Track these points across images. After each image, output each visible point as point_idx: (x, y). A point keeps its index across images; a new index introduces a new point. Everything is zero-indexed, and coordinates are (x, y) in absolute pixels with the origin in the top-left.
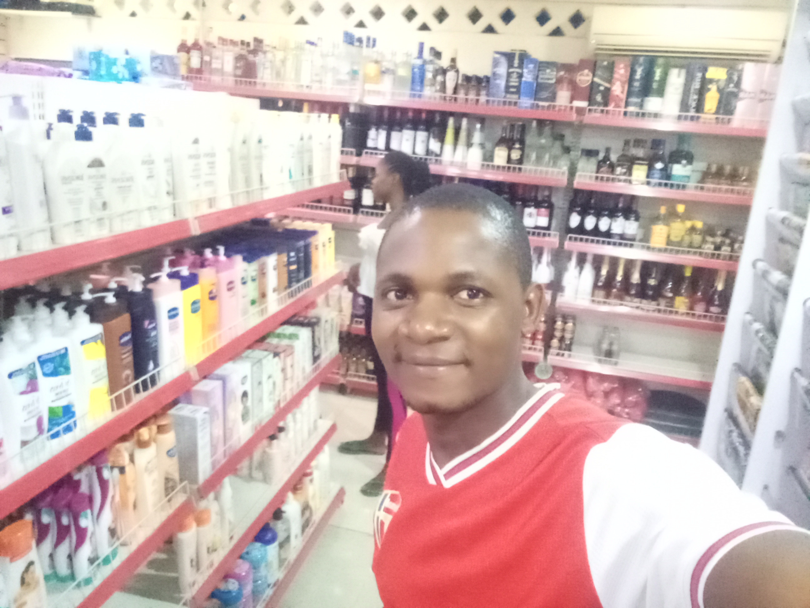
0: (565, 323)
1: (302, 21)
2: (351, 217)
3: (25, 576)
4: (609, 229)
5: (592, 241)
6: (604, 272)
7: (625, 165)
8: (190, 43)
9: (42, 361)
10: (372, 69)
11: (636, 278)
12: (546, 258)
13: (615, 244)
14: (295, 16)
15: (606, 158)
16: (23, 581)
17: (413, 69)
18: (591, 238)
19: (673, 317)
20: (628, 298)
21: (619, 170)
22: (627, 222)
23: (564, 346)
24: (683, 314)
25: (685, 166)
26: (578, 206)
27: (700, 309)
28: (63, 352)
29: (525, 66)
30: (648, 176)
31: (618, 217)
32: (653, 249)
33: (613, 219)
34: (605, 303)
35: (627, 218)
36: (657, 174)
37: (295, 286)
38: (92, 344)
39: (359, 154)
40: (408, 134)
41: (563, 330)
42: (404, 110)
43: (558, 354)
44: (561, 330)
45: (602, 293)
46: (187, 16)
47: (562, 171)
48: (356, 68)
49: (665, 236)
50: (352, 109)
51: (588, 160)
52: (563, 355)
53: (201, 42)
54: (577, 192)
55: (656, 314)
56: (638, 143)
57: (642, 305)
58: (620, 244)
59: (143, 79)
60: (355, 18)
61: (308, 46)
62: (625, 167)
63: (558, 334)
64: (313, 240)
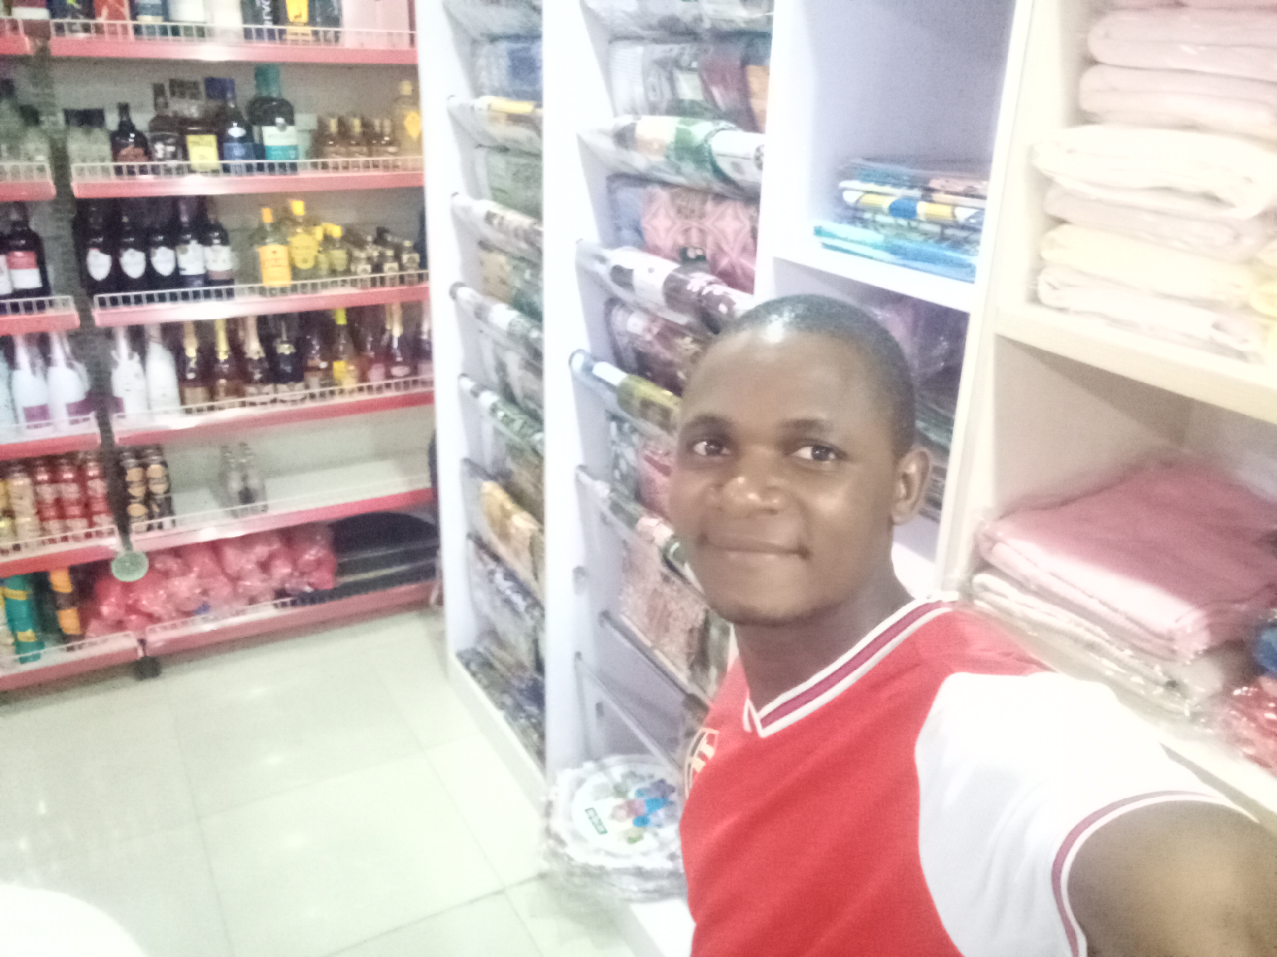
0: (145, 466)
4: (177, 269)
5: (150, 299)
6: (191, 352)
7: (168, 137)
11: (254, 348)
12: (59, 351)
13: (196, 295)
15: (126, 127)
18: (144, 293)
19: (338, 400)
20: (251, 389)
21: (159, 148)
22: (207, 250)
23: (156, 509)
24: (352, 392)
25: (283, 128)
26: (98, 234)
27: (376, 376)
30: (221, 156)
31: (187, 242)
32: (272, 292)
33: (178, 248)
34: (211, 408)
35: (205, 241)
36: (238, 150)
41: (146, 481)
43: (150, 528)
44: (141, 481)
45: (200, 392)
47: (35, 164)
49: (285, 262)
51: (88, 133)
52: (160, 527)
54: (83, 205)
55: (309, 404)
56: (180, 88)
57: (280, 396)
58: (207, 295)
62: (171, 141)
63: (137, 491)
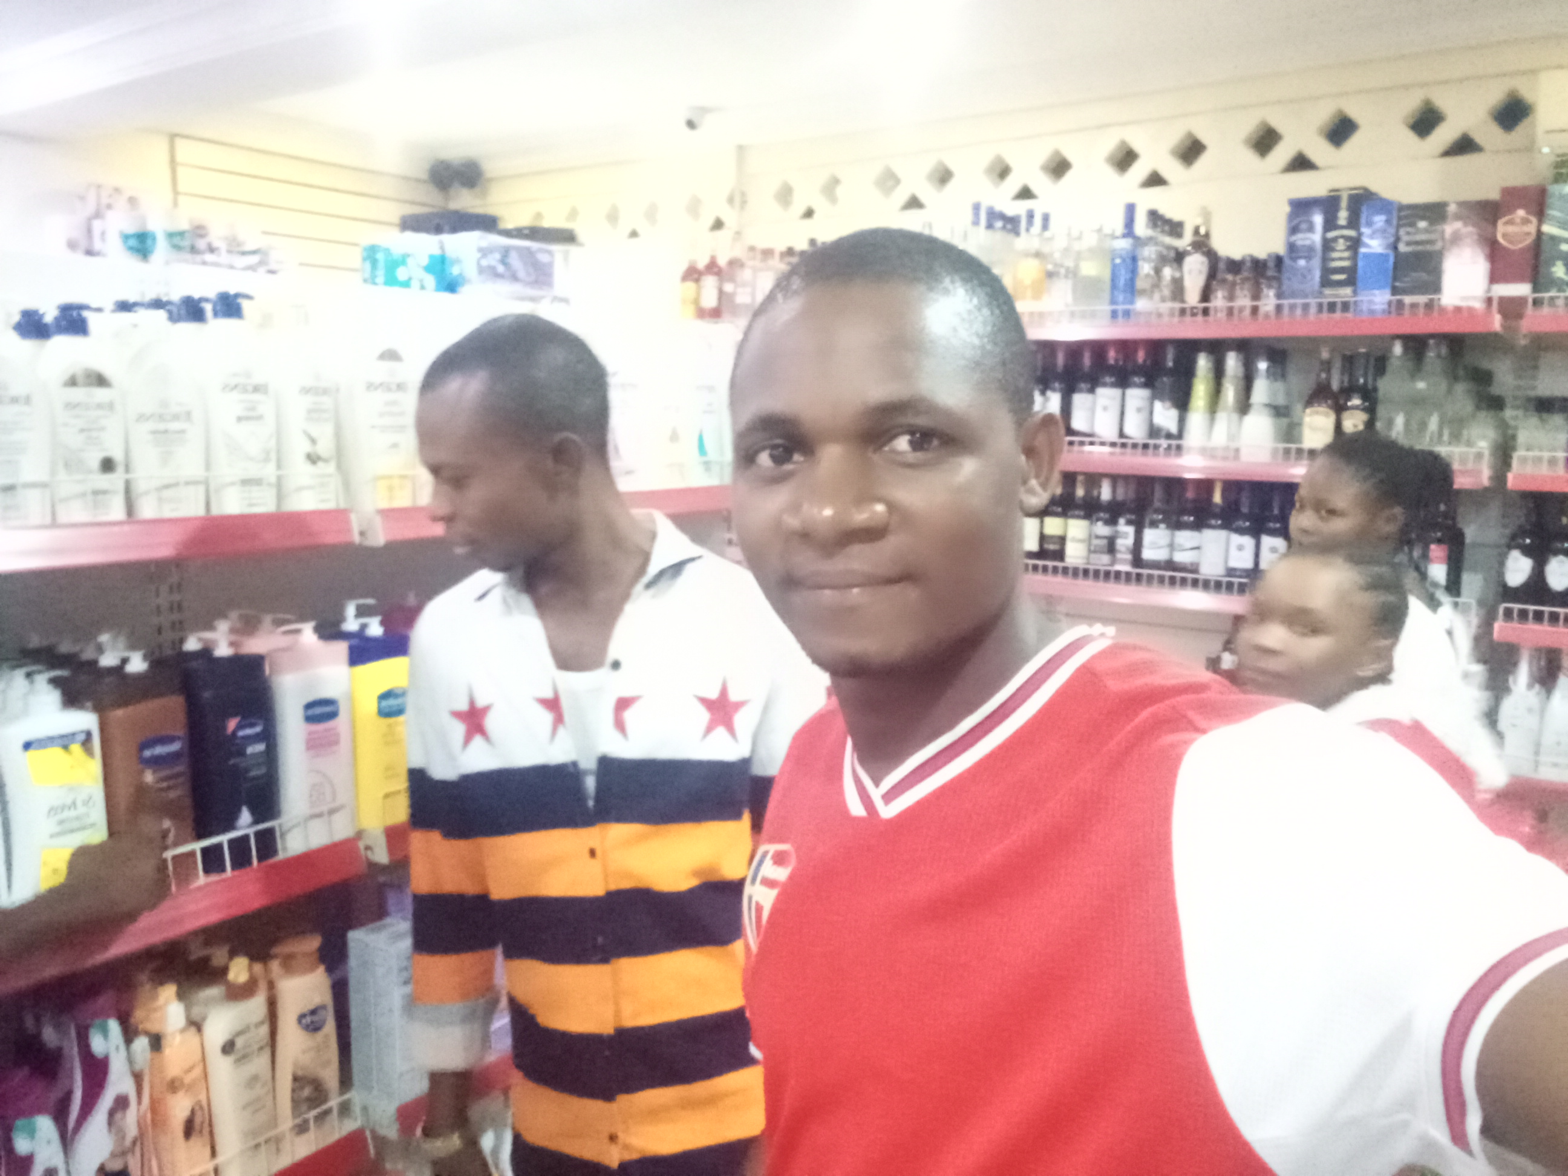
1: (915, 203)
8: (701, 264)
10: (1028, 271)
14: (902, 194)
17: (1113, 260)
26: (1525, 536)
29: (1363, 220)
38: (55, 751)
40: (1107, 395)
42: (1098, 348)
46: (718, 225)
47: (1474, 451)
53: (722, 262)
59: (466, 287)
60: (1013, 184)
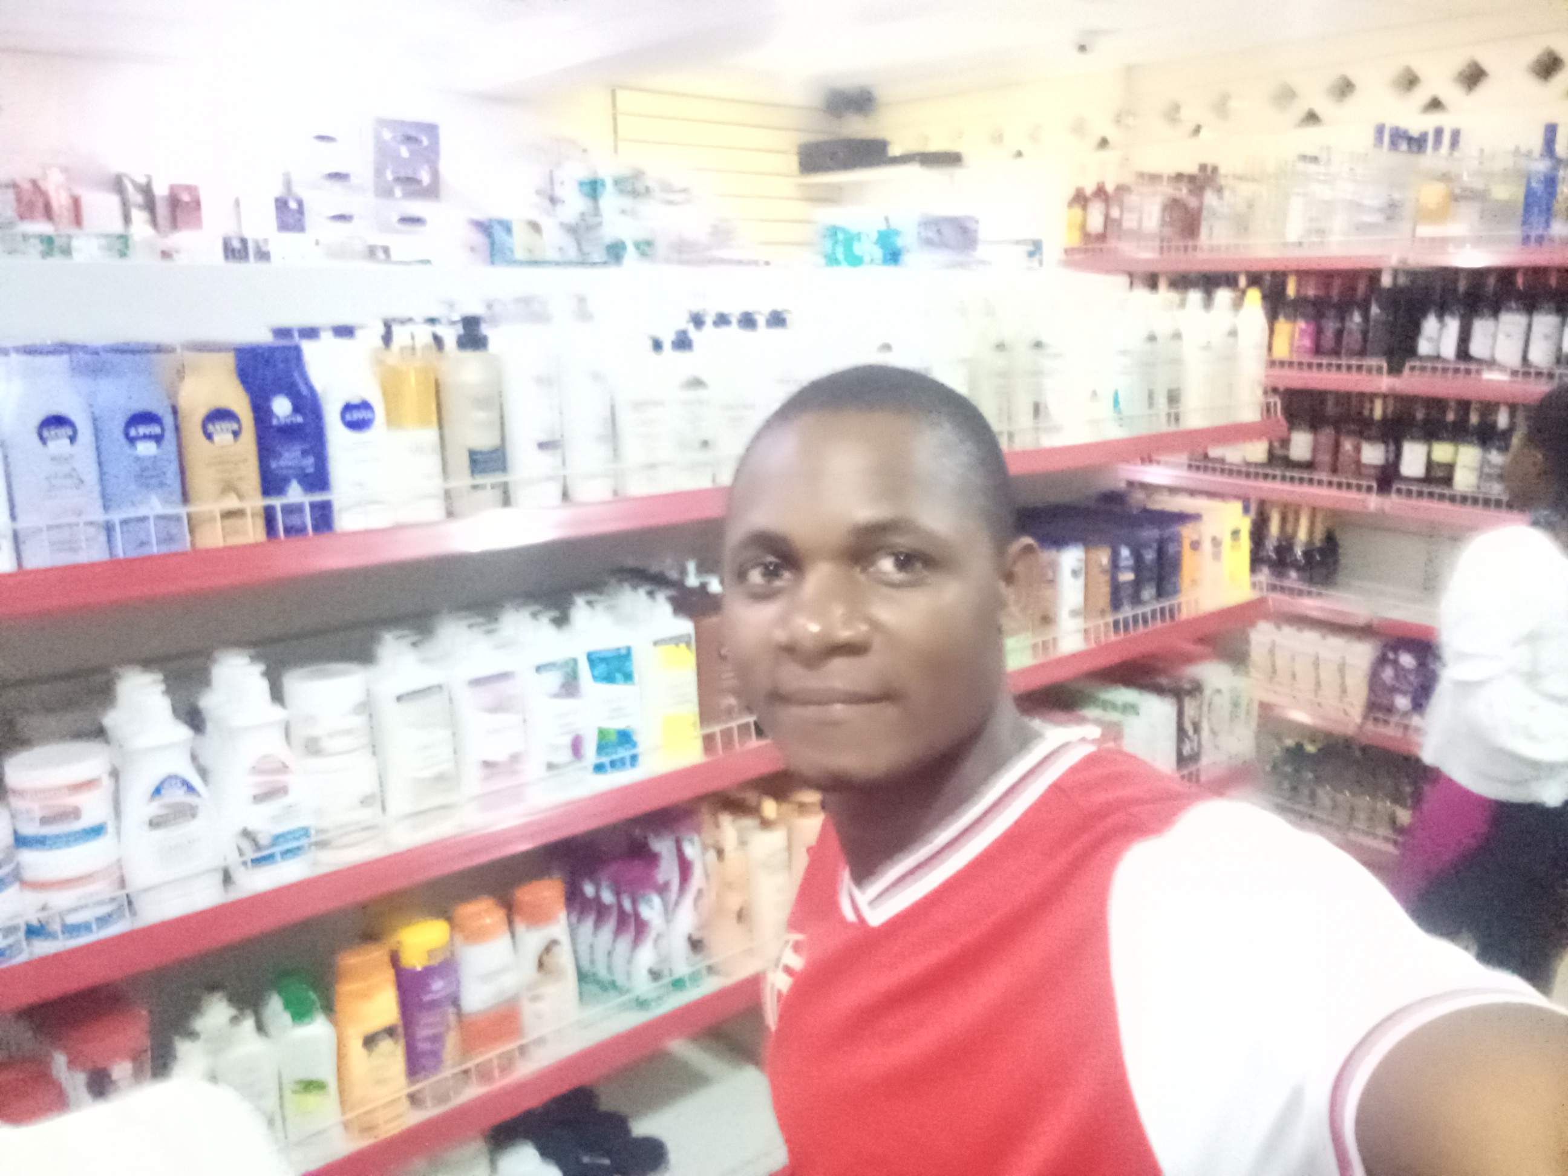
1: (1312, 117)
2: (1373, 502)
3: (545, 958)
8: (1089, 190)
9: (593, 660)
10: (1432, 194)
14: (1299, 109)
16: (541, 965)
17: (1529, 182)
28: (623, 652)
37: (1127, 612)
38: (671, 647)
39: (1395, 369)
40: (1512, 322)
42: (1506, 275)
46: (1104, 143)
48: (1397, 196)
50: (1386, 281)
53: (1110, 188)
59: (906, 258)
60: (1422, 95)
61: (1302, 166)
64: (1187, 532)
